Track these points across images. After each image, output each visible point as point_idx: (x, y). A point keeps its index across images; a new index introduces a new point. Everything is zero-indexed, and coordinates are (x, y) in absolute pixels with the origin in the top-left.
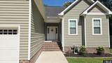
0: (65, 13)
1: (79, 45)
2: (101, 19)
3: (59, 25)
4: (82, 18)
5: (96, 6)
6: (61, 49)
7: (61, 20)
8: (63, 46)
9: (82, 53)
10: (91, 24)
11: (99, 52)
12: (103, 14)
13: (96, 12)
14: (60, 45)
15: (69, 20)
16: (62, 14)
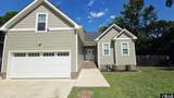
0: (100, 39)
1: (111, 63)
3: (95, 48)
5: (124, 33)
13: (123, 38)
15: (103, 44)
16: (97, 39)
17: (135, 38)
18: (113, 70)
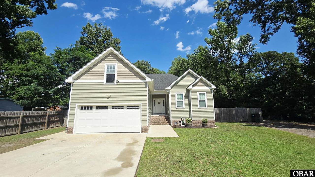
0: (172, 87)
1: (185, 117)
2: (205, 93)
3: (166, 97)
4: (188, 92)
5: (201, 80)
6: (169, 122)
7: (169, 93)
8: (171, 119)
9: (187, 124)
10: (196, 97)
11: (204, 124)
12: (207, 88)
13: (201, 87)
14: (168, 118)
15: (176, 93)
16: (169, 88)
17: (214, 87)
18: (187, 126)
